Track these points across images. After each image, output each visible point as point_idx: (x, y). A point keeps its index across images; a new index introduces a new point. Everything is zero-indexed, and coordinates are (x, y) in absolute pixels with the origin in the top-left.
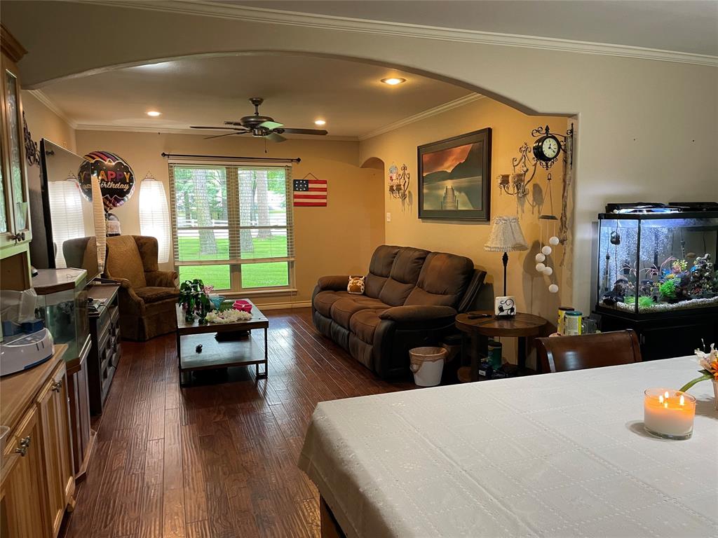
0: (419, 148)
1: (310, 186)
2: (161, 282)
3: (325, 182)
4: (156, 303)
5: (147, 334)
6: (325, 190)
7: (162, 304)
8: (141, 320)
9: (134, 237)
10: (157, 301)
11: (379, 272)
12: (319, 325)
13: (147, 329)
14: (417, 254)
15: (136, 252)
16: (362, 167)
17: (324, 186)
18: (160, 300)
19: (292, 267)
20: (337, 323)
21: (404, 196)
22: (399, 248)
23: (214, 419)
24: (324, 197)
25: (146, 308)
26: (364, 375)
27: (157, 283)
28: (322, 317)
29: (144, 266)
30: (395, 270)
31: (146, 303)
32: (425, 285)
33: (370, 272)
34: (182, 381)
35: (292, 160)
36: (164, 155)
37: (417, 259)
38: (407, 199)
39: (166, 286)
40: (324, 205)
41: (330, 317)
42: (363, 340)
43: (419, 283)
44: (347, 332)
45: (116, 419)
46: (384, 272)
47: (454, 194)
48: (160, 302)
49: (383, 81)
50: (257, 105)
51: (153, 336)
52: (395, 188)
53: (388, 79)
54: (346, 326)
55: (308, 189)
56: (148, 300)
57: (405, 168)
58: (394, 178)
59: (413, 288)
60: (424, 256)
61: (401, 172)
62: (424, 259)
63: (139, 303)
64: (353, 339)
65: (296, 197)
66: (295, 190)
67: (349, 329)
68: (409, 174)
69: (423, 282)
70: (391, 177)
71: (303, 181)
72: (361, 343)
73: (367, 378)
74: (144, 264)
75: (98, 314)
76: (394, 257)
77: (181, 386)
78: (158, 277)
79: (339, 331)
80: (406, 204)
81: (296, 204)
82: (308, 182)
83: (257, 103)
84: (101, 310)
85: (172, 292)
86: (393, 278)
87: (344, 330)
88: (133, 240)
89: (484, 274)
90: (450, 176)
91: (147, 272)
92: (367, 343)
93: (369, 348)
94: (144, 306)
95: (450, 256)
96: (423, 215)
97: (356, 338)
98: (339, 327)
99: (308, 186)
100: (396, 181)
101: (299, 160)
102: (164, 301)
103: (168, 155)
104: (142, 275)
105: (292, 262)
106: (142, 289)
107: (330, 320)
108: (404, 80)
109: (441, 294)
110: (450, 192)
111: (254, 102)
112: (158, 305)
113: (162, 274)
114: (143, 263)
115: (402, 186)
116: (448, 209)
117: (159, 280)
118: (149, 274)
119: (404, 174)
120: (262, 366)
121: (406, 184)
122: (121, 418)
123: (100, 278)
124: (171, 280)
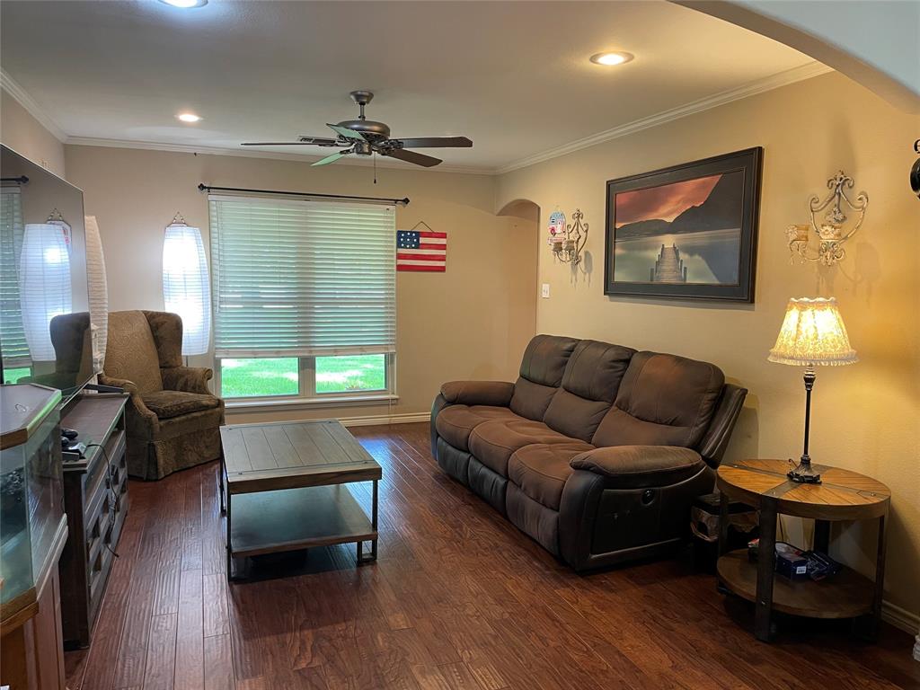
0: (609, 184)
1: (422, 240)
2: (186, 384)
3: (443, 236)
4: (177, 419)
5: (161, 469)
6: (443, 247)
7: (187, 420)
8: (152, 446)
9: (146, 313)
10: (178, 416)
11: (540, 378)
12: (444, 459)
13: (161, 462)
14: (610, 354)
15: (147, 337)
16: (501, 213)
17: (443, 241)
18: (184, 414)
19: (392, 362)
20: (481, 462)
21: (576, 261)
22: (573, 340)
23: (295, 665)
24: (442, 258)
25: (161, 427)
26: (540, 561)
27: (180, 385)
28: (450, 448)
29: (160, 359)
30: (569, 378)
31: (160, 419)
32: (634, 406)
33: (521, 376)
34: (232, 571)
35: (396, 201)
36: (202, 187)
37: (614, 361)
38: (582, 264)
39: (194, 390)
40: (442, 269)
41: (467, 451)
42: (537, 499)
43: (620, 402)
44: (502, 482)
45: (115, 660)
46: (550, 378)
47: (678, 258)
48: (183, 417)
49: (593, 59)
50: (362, 104)
51: (171, 471)
52: (564, 246)
53: (605, 54)
54: (501, 471)
55: (418, 246)
56: (164, 415)
57: (579, 215)
58: (558, 230)
59: (608, 409)
60: (627, 357)
61: (572, 223)
62: (627, 362)
63: (149, 419)
64: (512, 493)
65: (400, 257)
66: (399, 246)
67: (506, 476)
68: (586, 225)
69: (627, 401)
70: (553, 229)
71: (411, 232)
72: (531, 504)
73: (548, 568)
74: (161, 356)
75: (85, 465)
76: (569, 356)
77: (231, 580)
78: (183, 376)
79: (483, 477)
80: (579, 271)
81: (400, 268)
82: (419, 234)
83: (362, 99)
84: (90, 457)
85: (204, 402)
86: (567, 390)
87: (492, 476)
88: (144, 320)
89: (745, 392)
90: (671, 229)
91: (165, 367)
92: (544, 505)
93: (551, 517)
94: (158, 424)
95: (679, 360)
96: (612, 289)
97: (519, 493)
98: (484, 470)
99: (418, 240)
100: (563, 235)
101: (406, 201)
102: (189, 416)
103: (209, 188)
104: (156, 374)
105: (392, 355)
106: (156, 395)
107: (466, 456)
108: (631, 57)
109: (666, 424)
110: (670, 256)
111: (358, 97)
112: (180, 422)
113: (188, 372)
114: (159, 354)
115: (575, 244)
116: (665, 281)
117: (182, 381)
118: (166, 371)
119: (578, 224)
120: (367, 546)
121: (581, 241)
122: (124, 656)
123: (96, 384)
124: (202, 382)
